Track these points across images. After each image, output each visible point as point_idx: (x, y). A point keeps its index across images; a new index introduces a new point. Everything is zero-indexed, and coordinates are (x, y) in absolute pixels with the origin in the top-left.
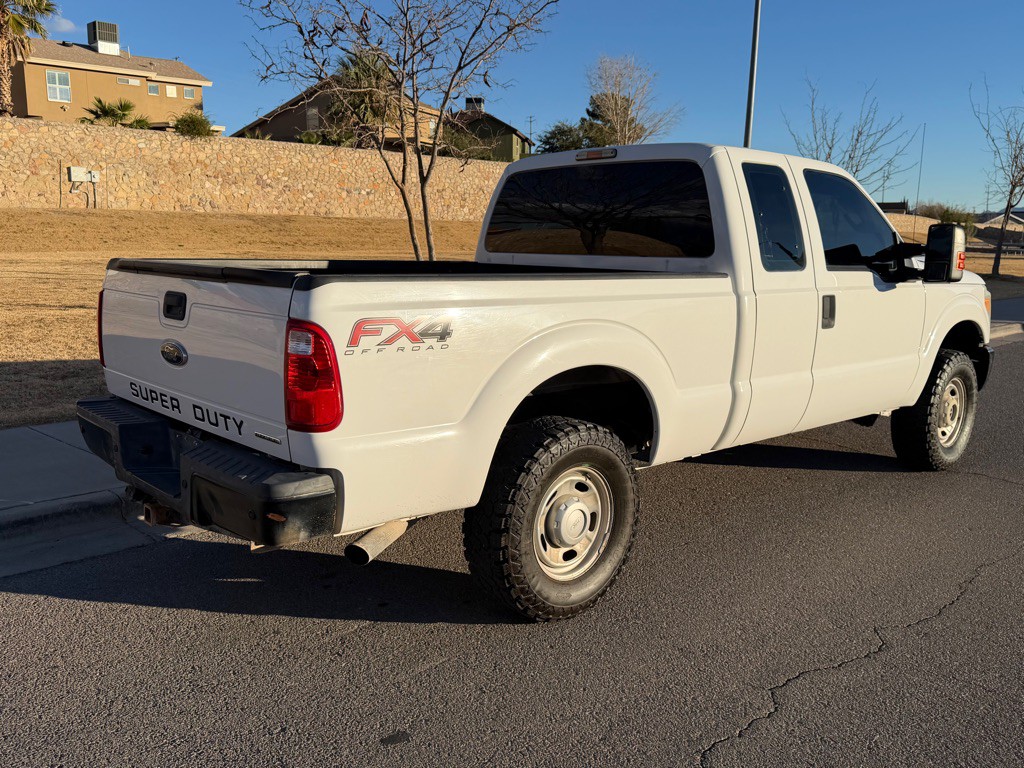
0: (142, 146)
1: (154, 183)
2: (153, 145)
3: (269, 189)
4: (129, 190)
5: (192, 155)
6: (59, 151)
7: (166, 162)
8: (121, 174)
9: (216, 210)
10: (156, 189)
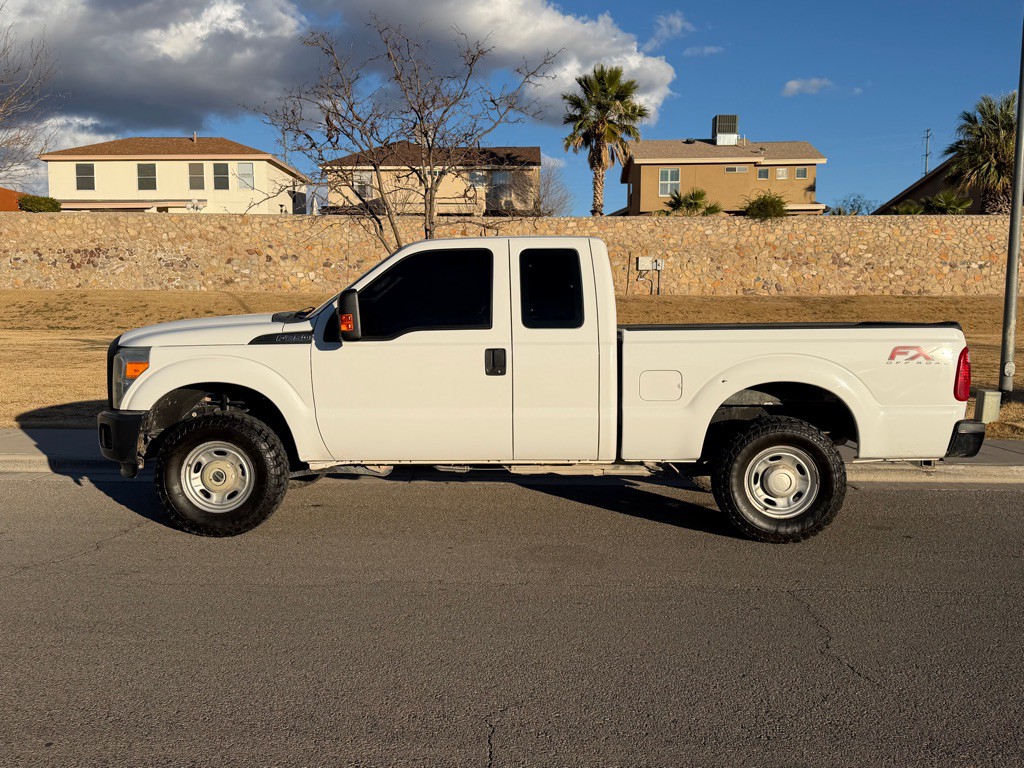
0: (708, 232)
1: (718, 268)
2: (721, 231)
3: (847, 268)
4: (692, 276)
5: (761, 238)
6: (630, 243)
7: (732, 246)
8: (685, 261)
9: (782, 293)
10: (719, 274)
